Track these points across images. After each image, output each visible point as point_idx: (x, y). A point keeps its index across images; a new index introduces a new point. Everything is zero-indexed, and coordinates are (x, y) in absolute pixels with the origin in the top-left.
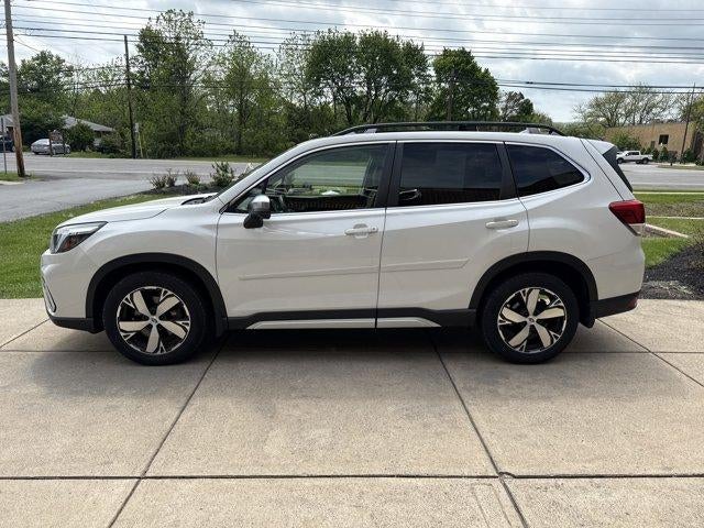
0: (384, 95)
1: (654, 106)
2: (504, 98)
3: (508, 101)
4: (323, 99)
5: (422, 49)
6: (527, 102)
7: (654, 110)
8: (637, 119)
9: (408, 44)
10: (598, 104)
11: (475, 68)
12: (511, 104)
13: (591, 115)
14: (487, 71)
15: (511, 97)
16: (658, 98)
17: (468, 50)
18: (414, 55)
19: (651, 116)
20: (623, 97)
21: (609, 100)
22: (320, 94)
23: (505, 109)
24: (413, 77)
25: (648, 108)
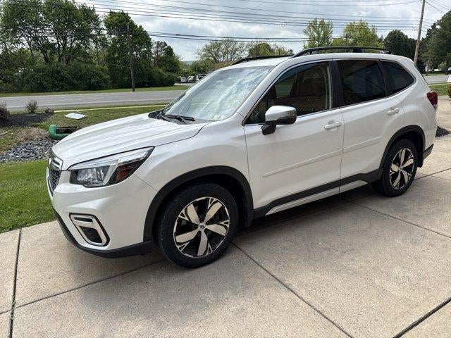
0: (72, 43)
1: (236, 50)
2: (155, 46)
3: (157, 47)
4: (20, 46)
5: (94, 11)
6: (169, 48)
7: (237, 52)
8: (229, 57)
9: (83, 6)
10: (208, 49)
11: (132, 25)
12: (160, 49)
13: (205, 55)
14: (141, 27)
15: (159, 44)
16: (238, 46)
17: (125, 12)
18: (88, 14)
19: (235, 56)
20: (220, 44)
21: (213, 46)
22: (18, 42)
23: (157, 52)
24: (91, 30)
25: (234, 51)
